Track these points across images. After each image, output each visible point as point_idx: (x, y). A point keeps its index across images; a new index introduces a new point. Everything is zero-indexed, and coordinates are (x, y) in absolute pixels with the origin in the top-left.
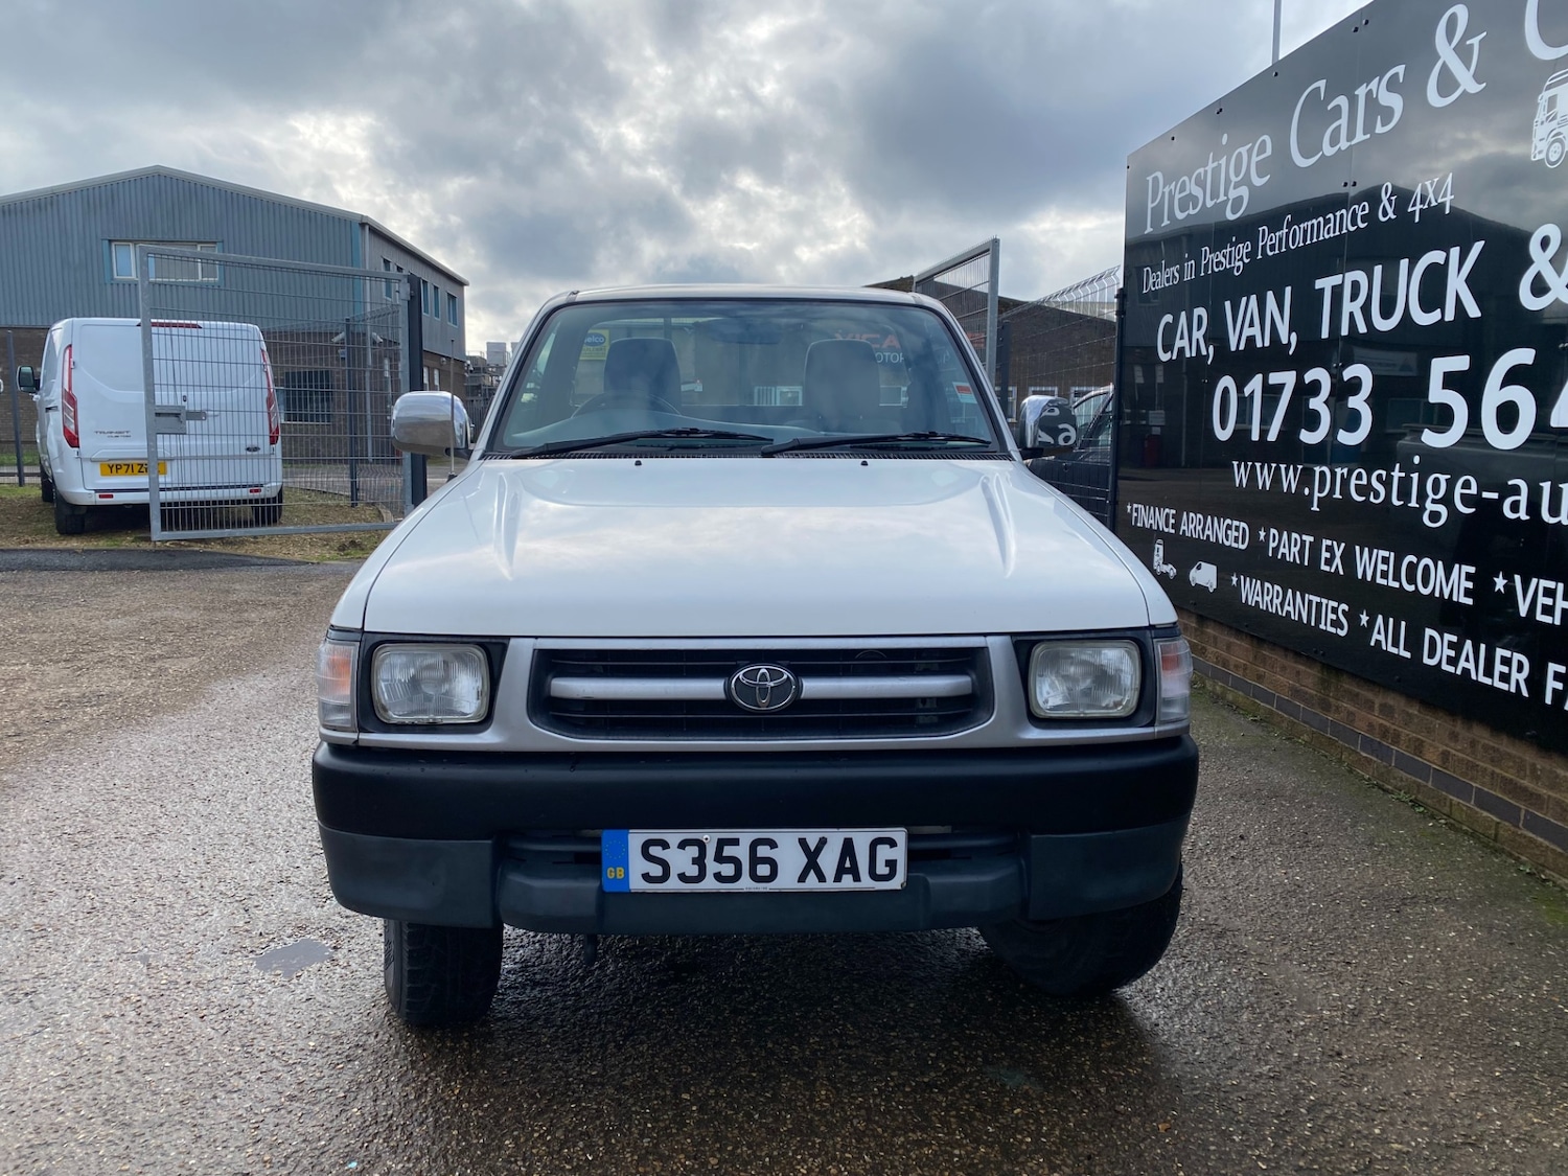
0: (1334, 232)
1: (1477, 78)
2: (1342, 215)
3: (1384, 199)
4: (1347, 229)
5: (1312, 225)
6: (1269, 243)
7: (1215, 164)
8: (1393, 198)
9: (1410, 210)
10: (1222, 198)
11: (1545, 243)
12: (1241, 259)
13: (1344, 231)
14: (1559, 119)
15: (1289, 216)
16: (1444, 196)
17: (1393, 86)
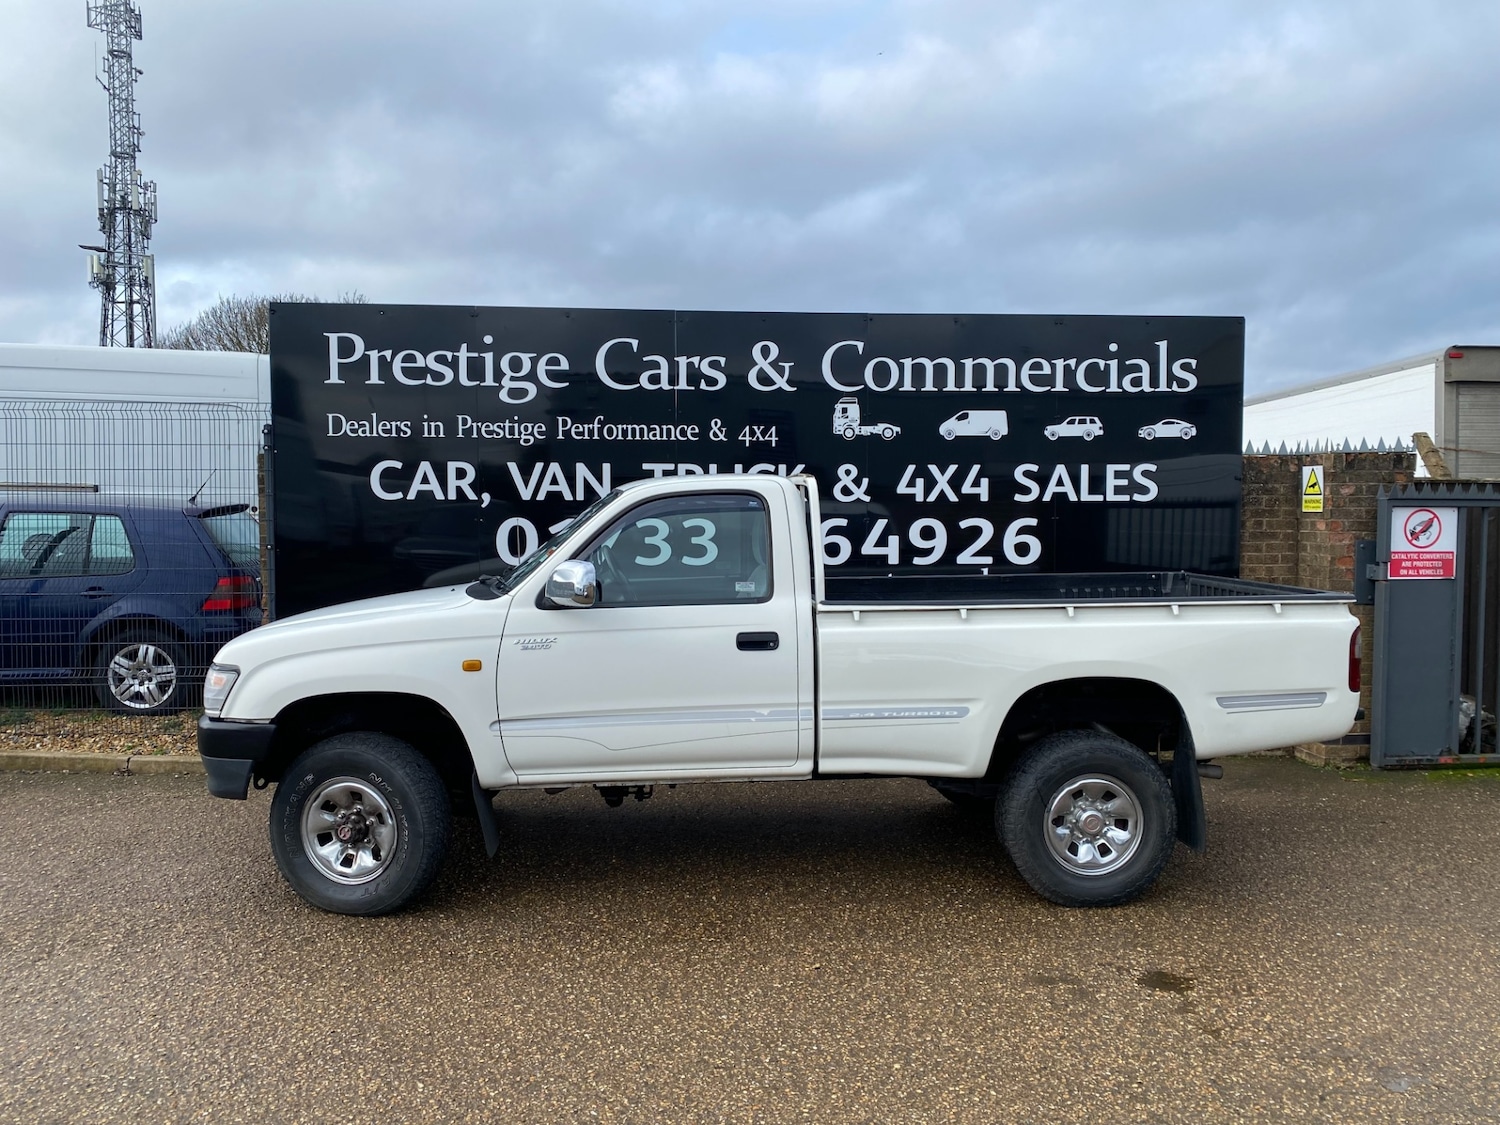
0: (661, 436)
1: (789, 382)
2: (669, 430)
3: (715, 429)
4: (676, 437)
5: (634, 430)
6: (573, 430)
7: (476, 355)
8: (724, 429)
9: (740, 438)
10: (489, 381)
11: (848, 472)
12: (532, 434)
13: (673, 438)
14: (849, 418)
15: (602, 418)
16: (771, 436)
17: (714, 365)
